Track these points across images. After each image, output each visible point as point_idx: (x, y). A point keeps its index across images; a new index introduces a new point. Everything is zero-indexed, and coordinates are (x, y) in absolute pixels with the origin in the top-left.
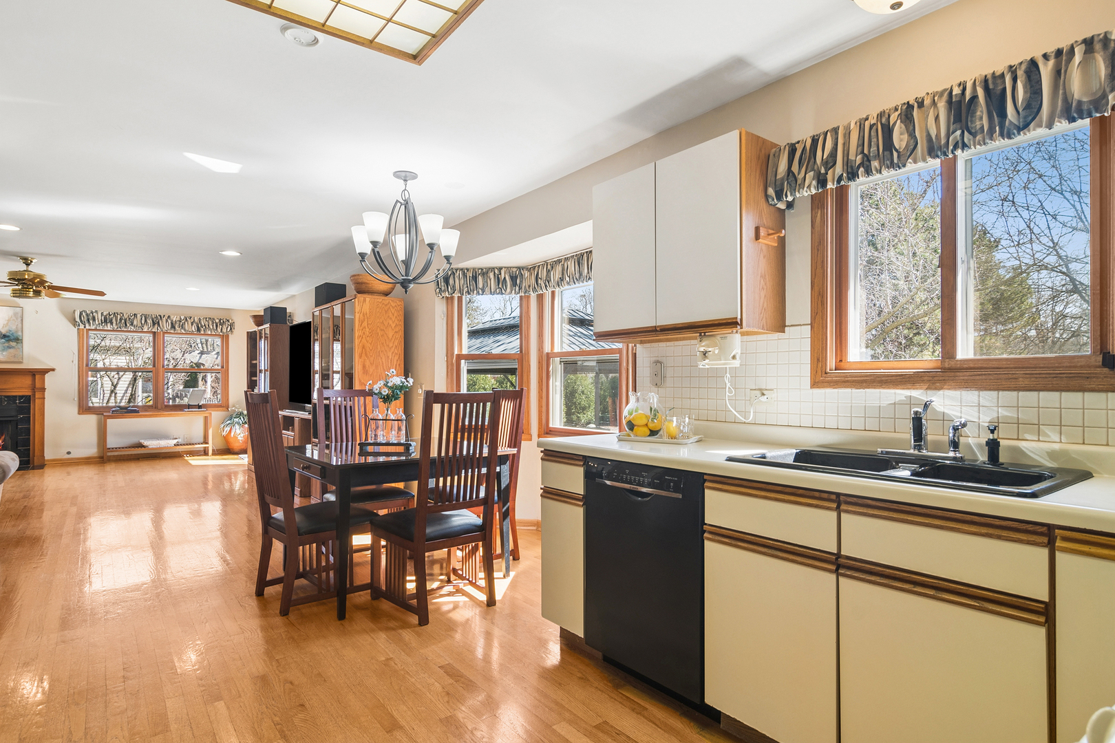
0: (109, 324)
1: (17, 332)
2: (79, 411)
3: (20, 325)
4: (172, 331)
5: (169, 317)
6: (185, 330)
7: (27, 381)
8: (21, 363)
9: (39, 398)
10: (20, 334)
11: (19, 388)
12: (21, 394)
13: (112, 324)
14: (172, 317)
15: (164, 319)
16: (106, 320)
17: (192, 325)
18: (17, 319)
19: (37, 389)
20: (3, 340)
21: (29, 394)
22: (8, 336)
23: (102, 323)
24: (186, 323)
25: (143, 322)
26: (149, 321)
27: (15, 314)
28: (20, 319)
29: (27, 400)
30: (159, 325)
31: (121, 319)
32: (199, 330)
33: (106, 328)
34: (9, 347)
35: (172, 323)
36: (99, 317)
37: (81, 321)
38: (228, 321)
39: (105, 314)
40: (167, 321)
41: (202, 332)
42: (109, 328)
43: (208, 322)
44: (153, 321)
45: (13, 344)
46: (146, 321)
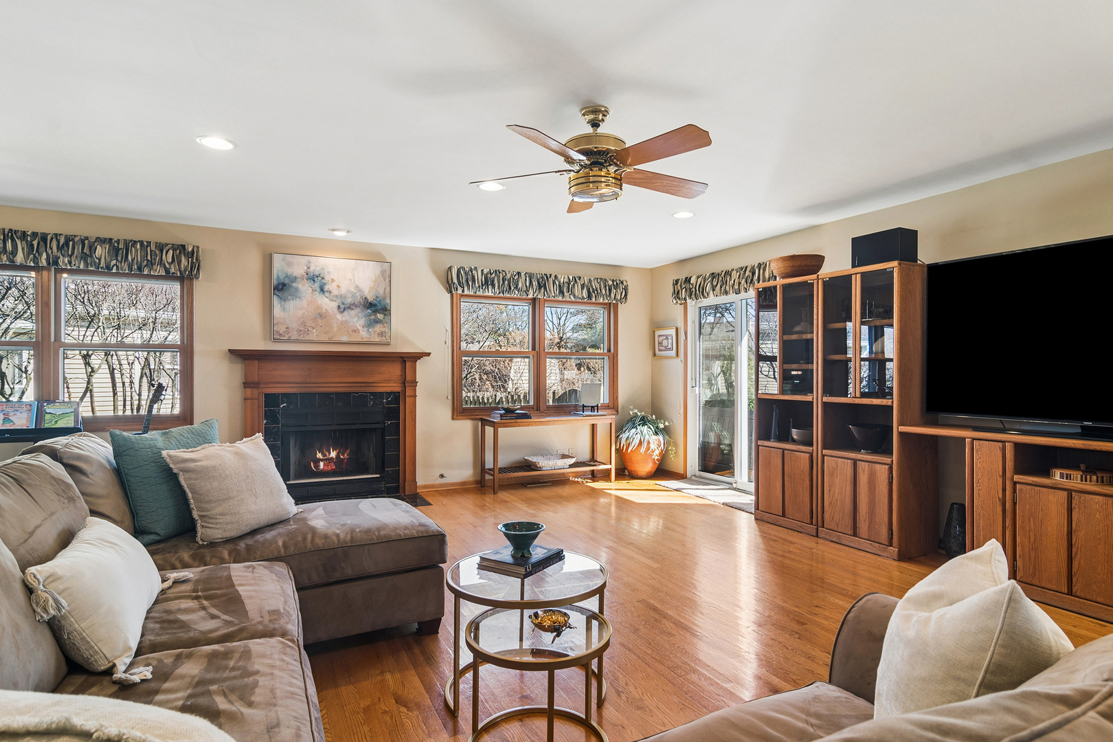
0: (490, 287)
1: (384, 298)
2: (453, 415)
3: (388, 288)
4: (560, 298)
5: (556, 277)
6: (574, 296)
7: (394, 370)
8: (388, 344)
9: (411, 396)
10: (388, 301)
11: (385, 380)
12: (388, 390)
13: (493, 286)
14: (559, 277)
15: (551, 280)
16: (488, 282)
17: (582, 288)
18: (385, 280)
19: (408, 382)
20: (369, 311)
21: (397, 389)
22: (375, 305)
23: (483, 285)
24: (576, 285)
25: (528, 285)
26: (535, 283)
27: (383, 272)
28: (388, 280)
29: (397, 398)
30: (545, 288)
31: (504, 280)
32: (590, 296)
33: (487, 294)
34: (377, 321)
35: (560, 286)
36: (479, 276)
37: (459, 282)
38: (622, 283)
39: (485, 271)
40: (554, 283)
41: (594, 300)
42: (490, 294)
43: (600, 285)
44: (538, 282)
45: (380, 316)
46: (531, 282)
